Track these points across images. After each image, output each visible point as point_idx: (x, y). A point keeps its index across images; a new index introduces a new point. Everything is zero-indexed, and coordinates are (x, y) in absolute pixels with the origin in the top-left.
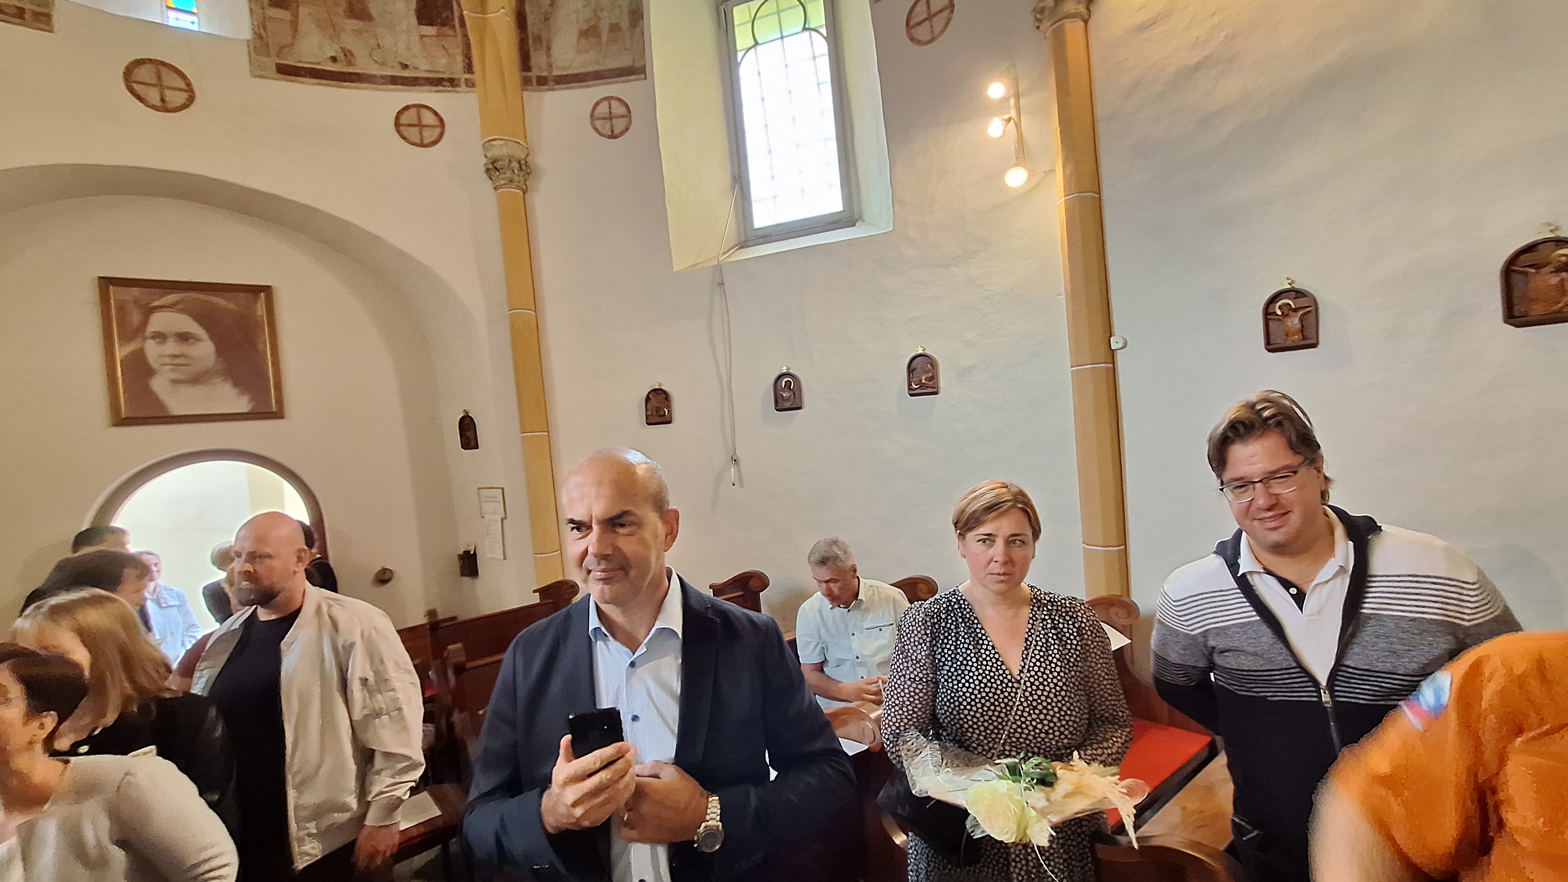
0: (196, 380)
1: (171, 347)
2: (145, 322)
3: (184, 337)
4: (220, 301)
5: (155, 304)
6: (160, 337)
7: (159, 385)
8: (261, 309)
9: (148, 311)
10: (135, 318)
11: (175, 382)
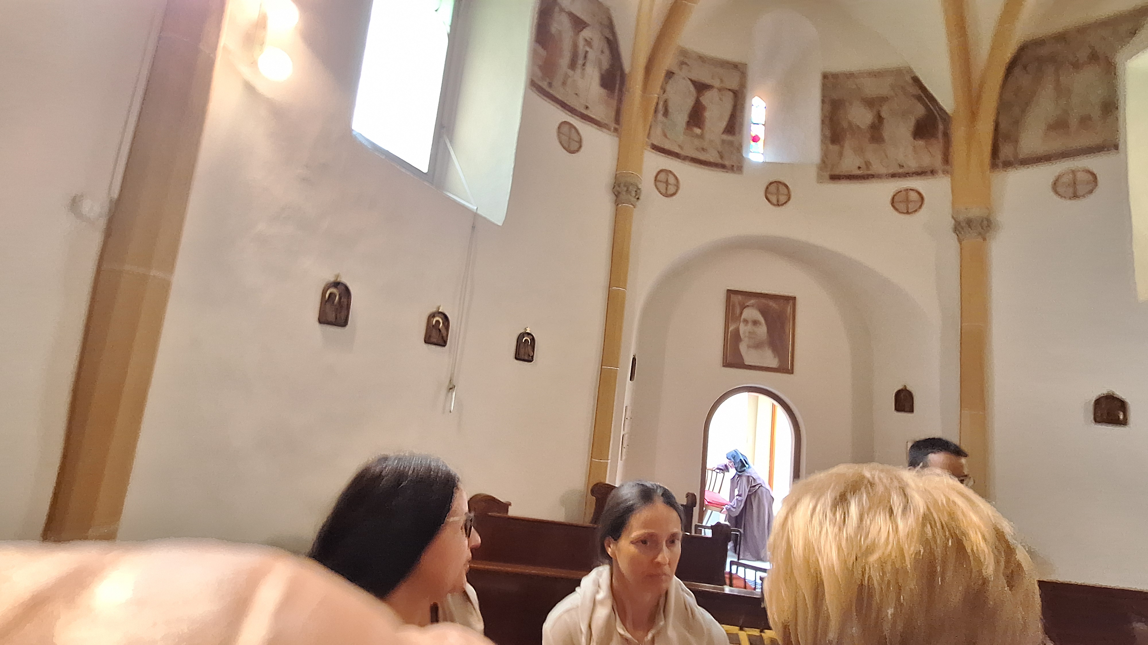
0: (758, 346)
1: (750, 327)
2: (741, 313)
3: (755, 323)
4: (772, 304)
5: (747, 304)
6: (746, 321)
7: (743, 348)
8: (789, 310)
9: (743, 307)
10: (738, 311)
11: (749, 347)
